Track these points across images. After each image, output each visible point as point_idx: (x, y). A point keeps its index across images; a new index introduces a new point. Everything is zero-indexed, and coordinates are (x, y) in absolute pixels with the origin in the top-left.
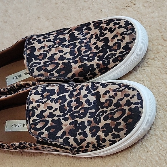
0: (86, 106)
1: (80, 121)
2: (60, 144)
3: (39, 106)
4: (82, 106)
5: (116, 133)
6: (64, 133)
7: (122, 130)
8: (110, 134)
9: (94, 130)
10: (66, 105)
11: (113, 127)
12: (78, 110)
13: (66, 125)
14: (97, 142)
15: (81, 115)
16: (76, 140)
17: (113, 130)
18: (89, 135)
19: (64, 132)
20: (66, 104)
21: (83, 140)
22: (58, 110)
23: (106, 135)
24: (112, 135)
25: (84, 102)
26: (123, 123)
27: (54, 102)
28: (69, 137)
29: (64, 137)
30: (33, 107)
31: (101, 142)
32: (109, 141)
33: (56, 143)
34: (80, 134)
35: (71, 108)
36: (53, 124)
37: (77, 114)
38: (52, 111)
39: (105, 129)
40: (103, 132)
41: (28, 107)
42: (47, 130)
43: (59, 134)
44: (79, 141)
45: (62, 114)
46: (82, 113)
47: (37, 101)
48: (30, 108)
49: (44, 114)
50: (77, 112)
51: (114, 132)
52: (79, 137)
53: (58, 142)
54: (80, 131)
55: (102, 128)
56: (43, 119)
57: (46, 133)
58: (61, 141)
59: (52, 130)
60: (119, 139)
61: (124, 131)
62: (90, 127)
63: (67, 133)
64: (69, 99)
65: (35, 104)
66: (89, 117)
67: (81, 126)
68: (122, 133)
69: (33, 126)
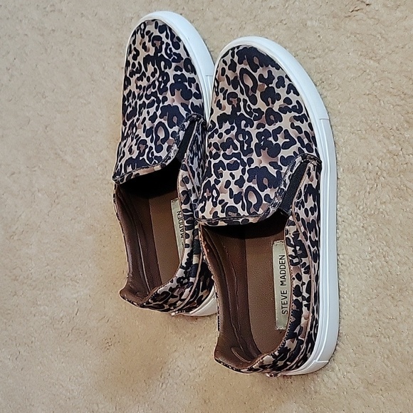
0: (233, 132)
1: (255, 141)
2: (291, 171)
3: (221, 201)
4: (233, 138)
5: (275, 81)
6: (273, 164)
7: (270, 72)
8: (277, 91)
9: (272, 117)
10: (228, 161)
11: (266, 87)
12: (238, 144)
13: (260, 161)
14: (290, 112)
15: (247, 138)
16: (286, 146)
17: (270, 85)
18: (278, 124)
19: (271, 164)
20: (226, 162)
21: (287, 134)
22: (233, 172)
23: (278, 97)
24: (278, 87)
25: (228, 136)
26: (260, 71)
27: (220, 179)
28: (279, 156)
29: (279, 164)
30: (222, 212)
31: (290, 106)
32: (288, 92)
33: (287, 176)
34: (276, 139)
35: (234, 155)
36: (255, 180)
37: (246, 145)
38: (233, 182)
39: (270, 100)
40: (273, 103)
41: (222, 219)
42: (263, 188)
43: (273, 171)
44: (288, 140)
45: (241, 167)
46: (244, 138)
47: (215, 205)
48: (224, 215)
49: (235, 192)
50: (242, 146)
51: (273, 85)
52: (281, 141)
53: (286, 173)
54: (271, 139)
55: (268, 105)
56: (243, 195)
57: (268, 191)
58: (284, 169)
59: (265, 181)
60: (286, 80)
61: (273, 70)
62: (266, 125)
63: (274, 160)
64: (221, 158)
65: (219, 208)
66: (251, 127)
67: (263, 137)
68: (276, 73)
69: (252, 210)
